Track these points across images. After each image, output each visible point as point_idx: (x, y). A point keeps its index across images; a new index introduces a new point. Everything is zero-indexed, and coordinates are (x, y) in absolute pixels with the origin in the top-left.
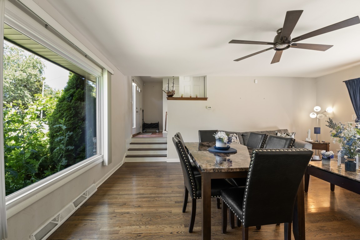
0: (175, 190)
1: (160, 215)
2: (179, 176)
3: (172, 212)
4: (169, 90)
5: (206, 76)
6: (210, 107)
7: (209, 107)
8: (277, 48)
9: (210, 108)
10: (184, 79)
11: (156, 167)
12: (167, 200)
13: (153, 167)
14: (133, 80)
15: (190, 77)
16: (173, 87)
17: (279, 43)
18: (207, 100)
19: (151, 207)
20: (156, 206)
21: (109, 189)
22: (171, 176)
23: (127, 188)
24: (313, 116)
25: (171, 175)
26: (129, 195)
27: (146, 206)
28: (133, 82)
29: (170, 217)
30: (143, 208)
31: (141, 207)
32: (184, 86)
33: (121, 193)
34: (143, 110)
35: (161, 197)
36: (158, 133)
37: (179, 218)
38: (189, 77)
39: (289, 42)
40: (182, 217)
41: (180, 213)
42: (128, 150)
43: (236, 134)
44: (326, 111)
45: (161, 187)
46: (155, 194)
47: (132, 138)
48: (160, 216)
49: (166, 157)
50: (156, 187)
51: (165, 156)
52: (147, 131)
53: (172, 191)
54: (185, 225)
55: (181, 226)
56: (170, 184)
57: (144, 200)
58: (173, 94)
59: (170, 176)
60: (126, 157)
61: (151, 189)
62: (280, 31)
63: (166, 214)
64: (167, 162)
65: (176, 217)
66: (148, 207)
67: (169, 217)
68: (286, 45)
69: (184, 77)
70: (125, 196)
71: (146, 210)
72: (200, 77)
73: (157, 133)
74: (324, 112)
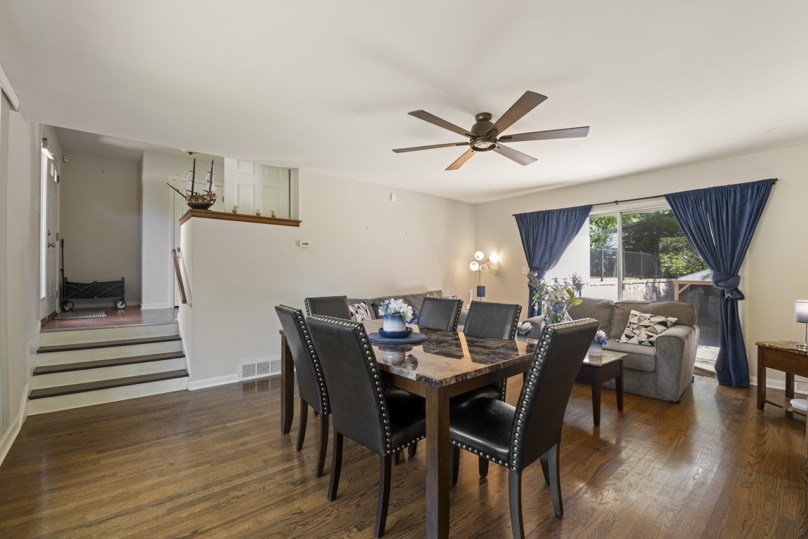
0: (269, 456)
1: (278, 531)
2: (253, 419)
3: (305, 511)
4: (195, 191)
5: (296, 170)
6: (307, 244)
7: (303, 244)
8: (476, 145)
9: (307, 246)
10: (239, 168)
11: (163, 409)
12: (267, 488)
13: (155, 411)
14: (45, 139)
15: (254, 164)
16: (211, 183)
17: (483, 137)
18: (298, 226)
19: (235, 520)
20: (248, 512)
21: (24, 519)
22: (232, 424)
23: (104, 496)
24: (475, 267)
25: (228, 421)
26: (128, 513)
27: (215, 524)
28: (45, 146)
29: (307, 524)
30: (213, 531)
31: (202, 533)
32: (239, 186)
33: (91, 518)
34: (62, 241)
35: (243, 485)
36: (123, 311)
37: (331, 519)
38: (252, 164)
39: (495, 141)
40: (335, 511)
41: (324, 505)
42: (35, 374)
43: (364, 302)
44: (490, 259)
45: (224, 461)
46: (220, 483)
47: (41, 332)
48: (279, 533)
49: (187, 375)
50: (208, 466)
51: (184, 374)
52: (77, 306)
53: (265, 461)
54: (356, 527)
55: (350, 531)
56: (243, 444)
57: (197, 509)
58: (212, 202)
59: (228, 425)
60: (31, 398)
61: (195, 475)
62: (481, 117)
63: (292, 521)
64: (191, 389)
65: (324, 519)
66: (224, 524)
67: (304, 525)
68: (489, 144)
69: (239, 161)
70: (119, 520)
71: (226, 535)
72: (278, 168)
73: (119, 312)
74: (486, 261)
